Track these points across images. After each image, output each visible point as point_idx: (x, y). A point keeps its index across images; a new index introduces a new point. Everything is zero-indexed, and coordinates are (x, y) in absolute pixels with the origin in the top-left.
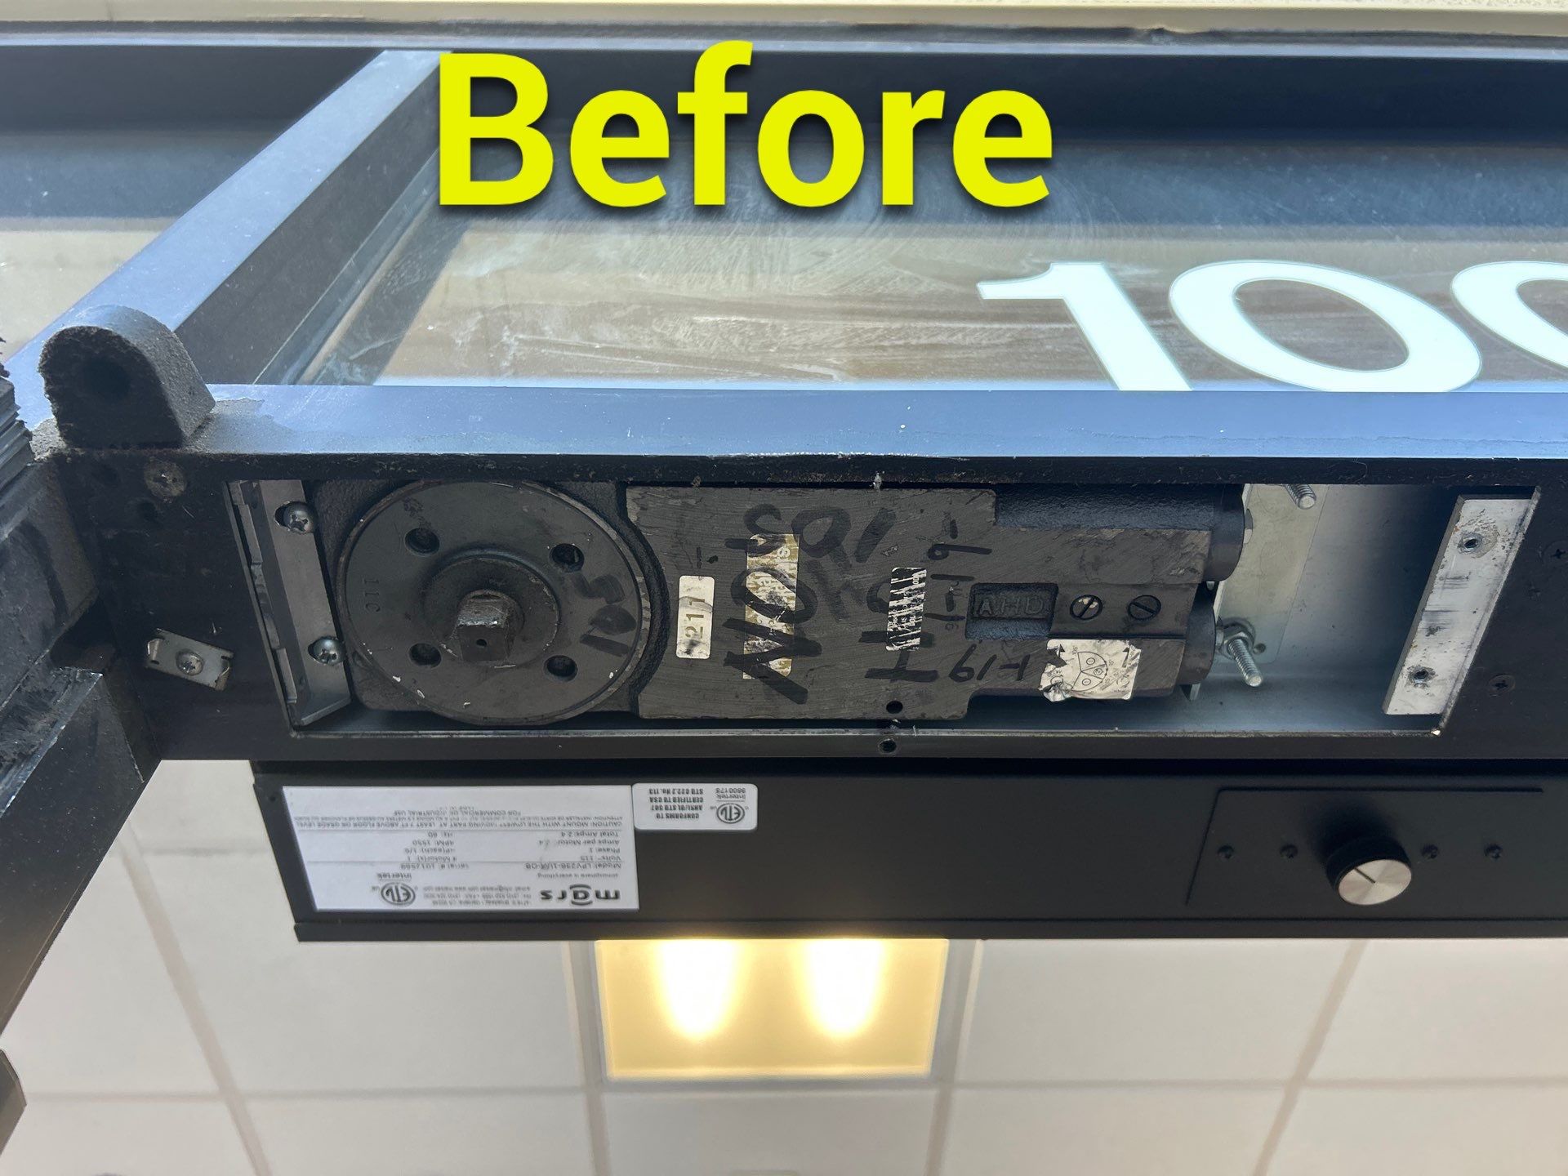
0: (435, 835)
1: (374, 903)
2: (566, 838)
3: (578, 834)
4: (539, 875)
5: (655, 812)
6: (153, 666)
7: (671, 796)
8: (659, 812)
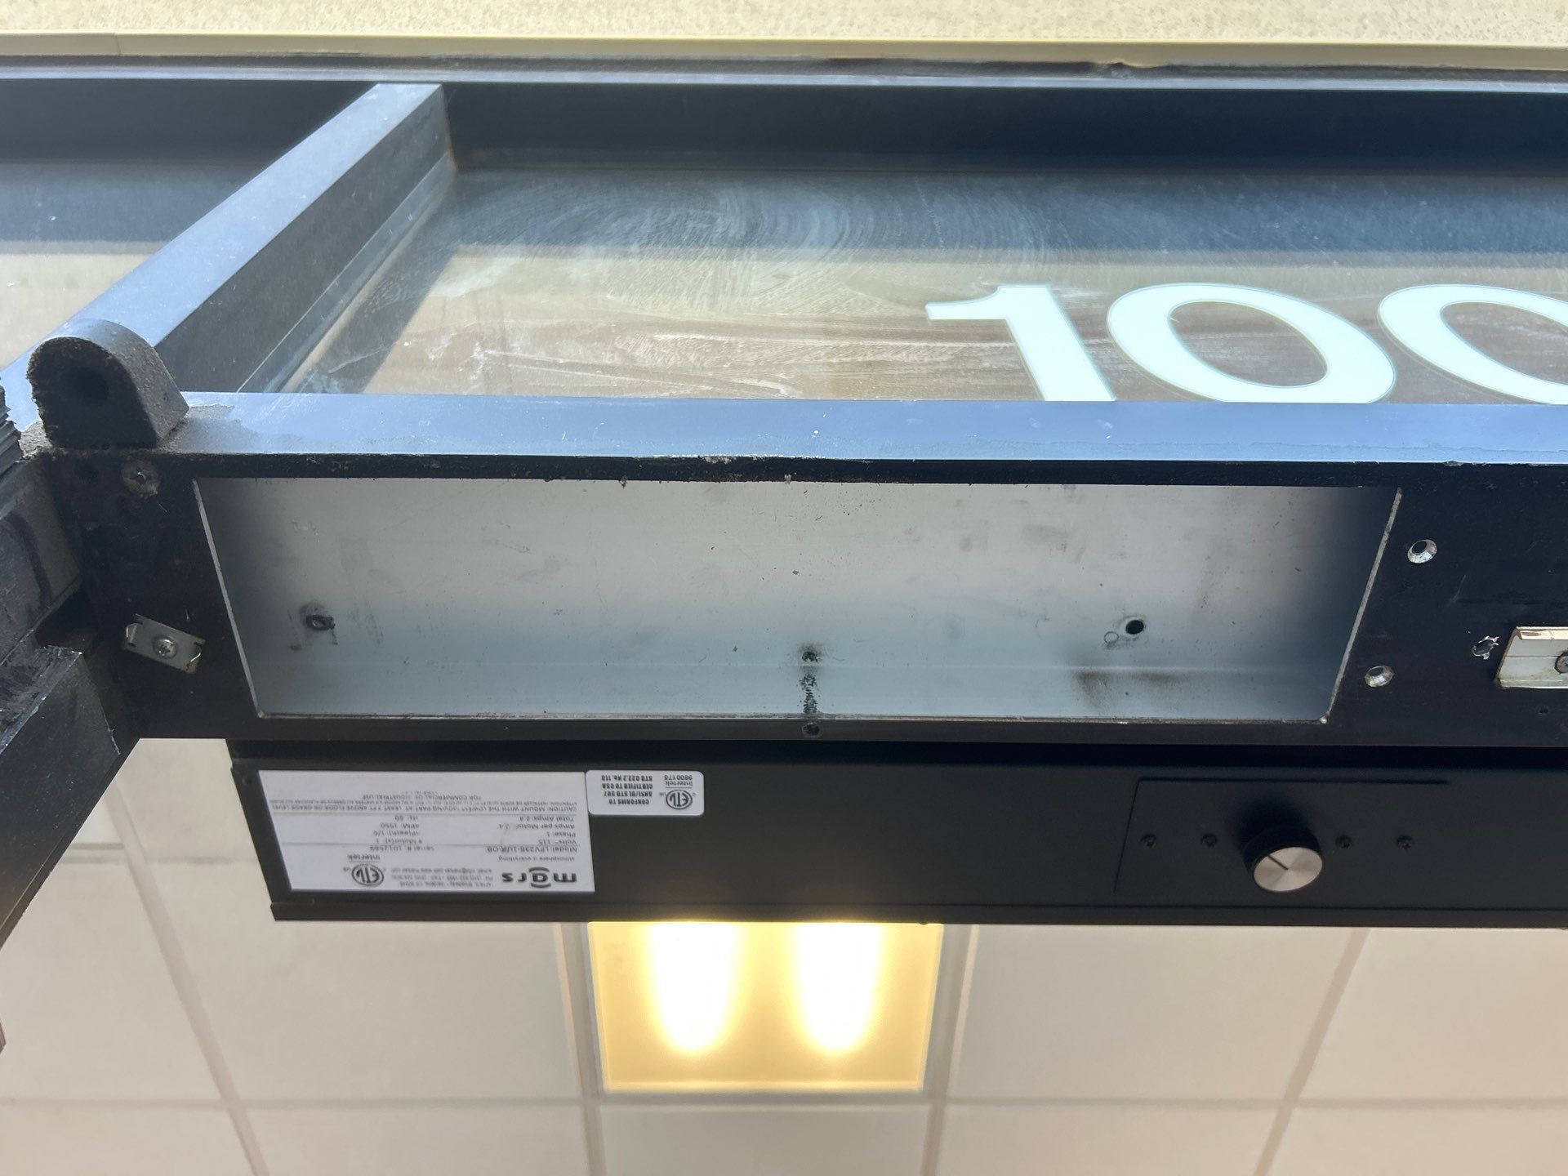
0: (402, 818)
1: (346, 883)
2: (525, 822)
3: (535, 818)
4: (500, 858)
5: (608, 798)
6: (132, 649)
7: (623, 783)
8: (612, 798)
